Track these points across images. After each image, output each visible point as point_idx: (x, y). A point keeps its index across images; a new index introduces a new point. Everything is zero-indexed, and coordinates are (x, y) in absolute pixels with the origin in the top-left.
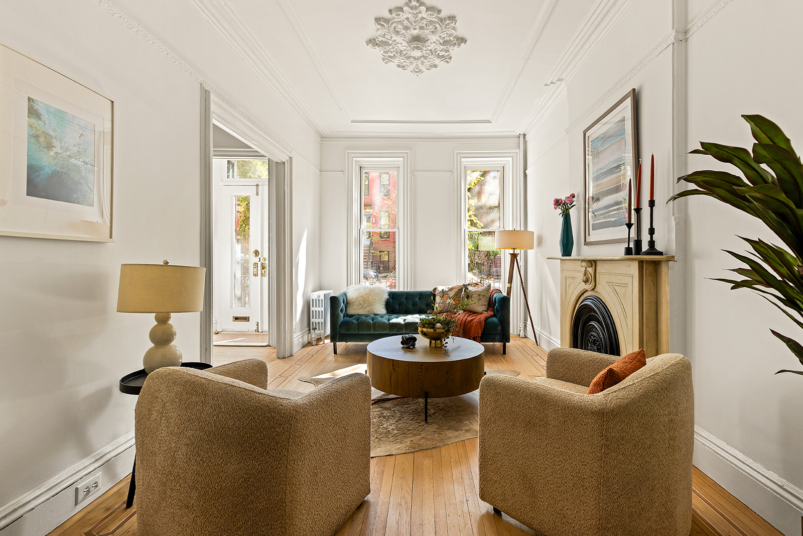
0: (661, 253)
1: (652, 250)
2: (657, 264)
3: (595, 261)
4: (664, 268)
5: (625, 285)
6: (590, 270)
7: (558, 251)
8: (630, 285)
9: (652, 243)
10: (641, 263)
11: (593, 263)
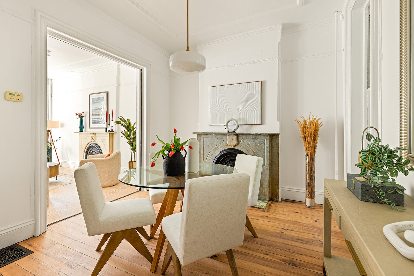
0: (114, 132)
1: (112, 131)
2: (113, 134)
3: (95, 133)
4: (114, 135)
5: (105, 139)
6: (94, 136)
7: (78, 130)
8: (106, 139)
9: (112, 129)
10: (109, 133)
11: (94, 134)
